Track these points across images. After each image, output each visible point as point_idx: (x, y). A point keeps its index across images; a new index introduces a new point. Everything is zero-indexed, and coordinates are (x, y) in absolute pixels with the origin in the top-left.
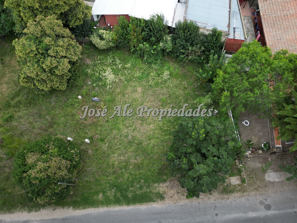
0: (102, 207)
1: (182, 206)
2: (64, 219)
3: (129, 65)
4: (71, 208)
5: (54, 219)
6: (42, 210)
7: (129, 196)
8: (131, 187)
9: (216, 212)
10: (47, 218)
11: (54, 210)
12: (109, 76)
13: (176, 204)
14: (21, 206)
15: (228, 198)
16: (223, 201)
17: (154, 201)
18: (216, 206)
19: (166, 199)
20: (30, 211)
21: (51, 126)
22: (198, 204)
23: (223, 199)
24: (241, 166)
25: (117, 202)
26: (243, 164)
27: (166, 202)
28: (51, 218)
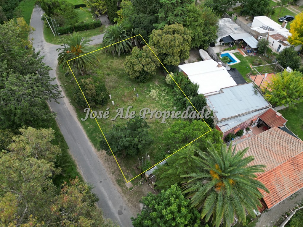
0: (82, 127)
1: (98, 162)
2: (71, 116)
3: (167, 97)
4: (77, 115)
5: (69, 112)
6: (72, 106)
7: (93, 135)
8: (99, 133)
9: (103, 181)
10: (69, 109)
11: (74, 110)
12: (154, 93)
13: (98, 158)
14: (71, 98)
15: (115, 185)
16: (111, 183)
17: (95, 147)
18: (106, 179)
19: (99, 152)
20: (70, 102)
21: (113, 88)
22: (103, 169)
23: (113, 182)
24: (141, 183)
25: (88, 131)
26: (143, 184)
27: (97, 153)
28: (70, 111)
